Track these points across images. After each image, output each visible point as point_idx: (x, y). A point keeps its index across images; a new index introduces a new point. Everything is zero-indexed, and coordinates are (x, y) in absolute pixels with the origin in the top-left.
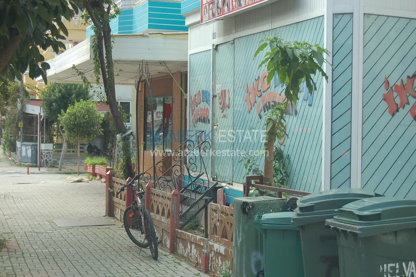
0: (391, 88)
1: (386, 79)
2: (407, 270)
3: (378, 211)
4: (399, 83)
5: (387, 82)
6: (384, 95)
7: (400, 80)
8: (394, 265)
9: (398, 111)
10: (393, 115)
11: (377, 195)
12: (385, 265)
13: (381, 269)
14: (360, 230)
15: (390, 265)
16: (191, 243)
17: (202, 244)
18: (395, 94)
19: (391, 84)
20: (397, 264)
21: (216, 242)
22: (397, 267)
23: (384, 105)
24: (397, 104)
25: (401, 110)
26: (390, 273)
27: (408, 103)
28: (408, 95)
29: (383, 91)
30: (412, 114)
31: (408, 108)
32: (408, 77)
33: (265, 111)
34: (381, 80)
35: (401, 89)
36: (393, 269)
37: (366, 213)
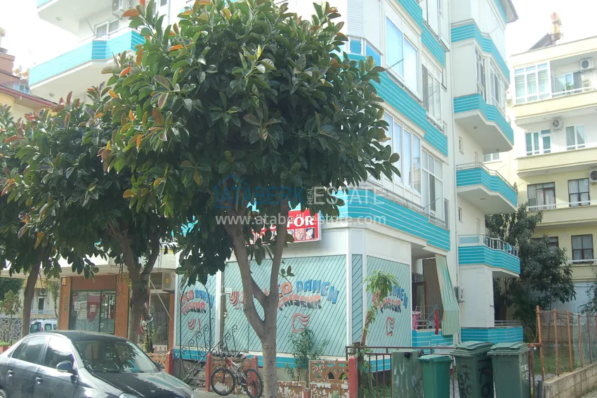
16: (283, 386)
17: (300, 385)
21: (320, 382)
33: (286, 306)
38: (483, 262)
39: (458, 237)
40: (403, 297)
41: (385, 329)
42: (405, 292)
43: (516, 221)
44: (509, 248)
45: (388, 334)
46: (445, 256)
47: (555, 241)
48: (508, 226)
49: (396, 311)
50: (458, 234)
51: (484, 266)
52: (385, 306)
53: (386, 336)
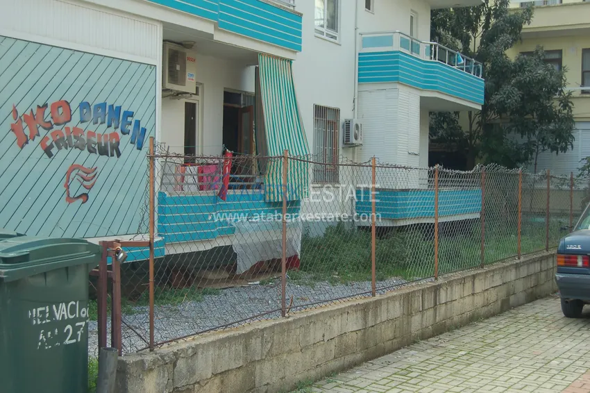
0: (20, 117)
1: (15, 107)
2: (57, 312)
3: (25, 251)
4: (28, 113)
5: (15, 111)
6: (12, 125)
7: (30, 109)
8: (43, 309)
9: (27, 143)
10: (22, 148)
11: (19, 235)
12: (34, 310)
13: (30, 314)
14: (6, 273)
15: (39, 309)
18: (24, 124)
19: (20, 114)
20: (47, 307)
22: (47, 310)
23: (12, 136)
24: (27, 136)
25: (30, 141)
26: (40, 318)
27: (39, 135)
28: (38, 126)
29: (11, 120)
30: (42, 147)
31: (38, 139)
32: (39, 107)
34: (8, 108)
35: (31, 119)
36: (43, 313)
37: (11, 255)
38: (397, 80)
39: (359, 37)
40: (131, 128)
41: (62, 189)
42: (136, 117)
43: (493, 21)
44: (459, 61)
45: (70, 200)
46: (290, 61)
47: (556, 56)
48: (480, 30)
49: (101, 154)
50: (359, 31)
51: (399, 86)
52: (61, 143)
53: (64, 202)
